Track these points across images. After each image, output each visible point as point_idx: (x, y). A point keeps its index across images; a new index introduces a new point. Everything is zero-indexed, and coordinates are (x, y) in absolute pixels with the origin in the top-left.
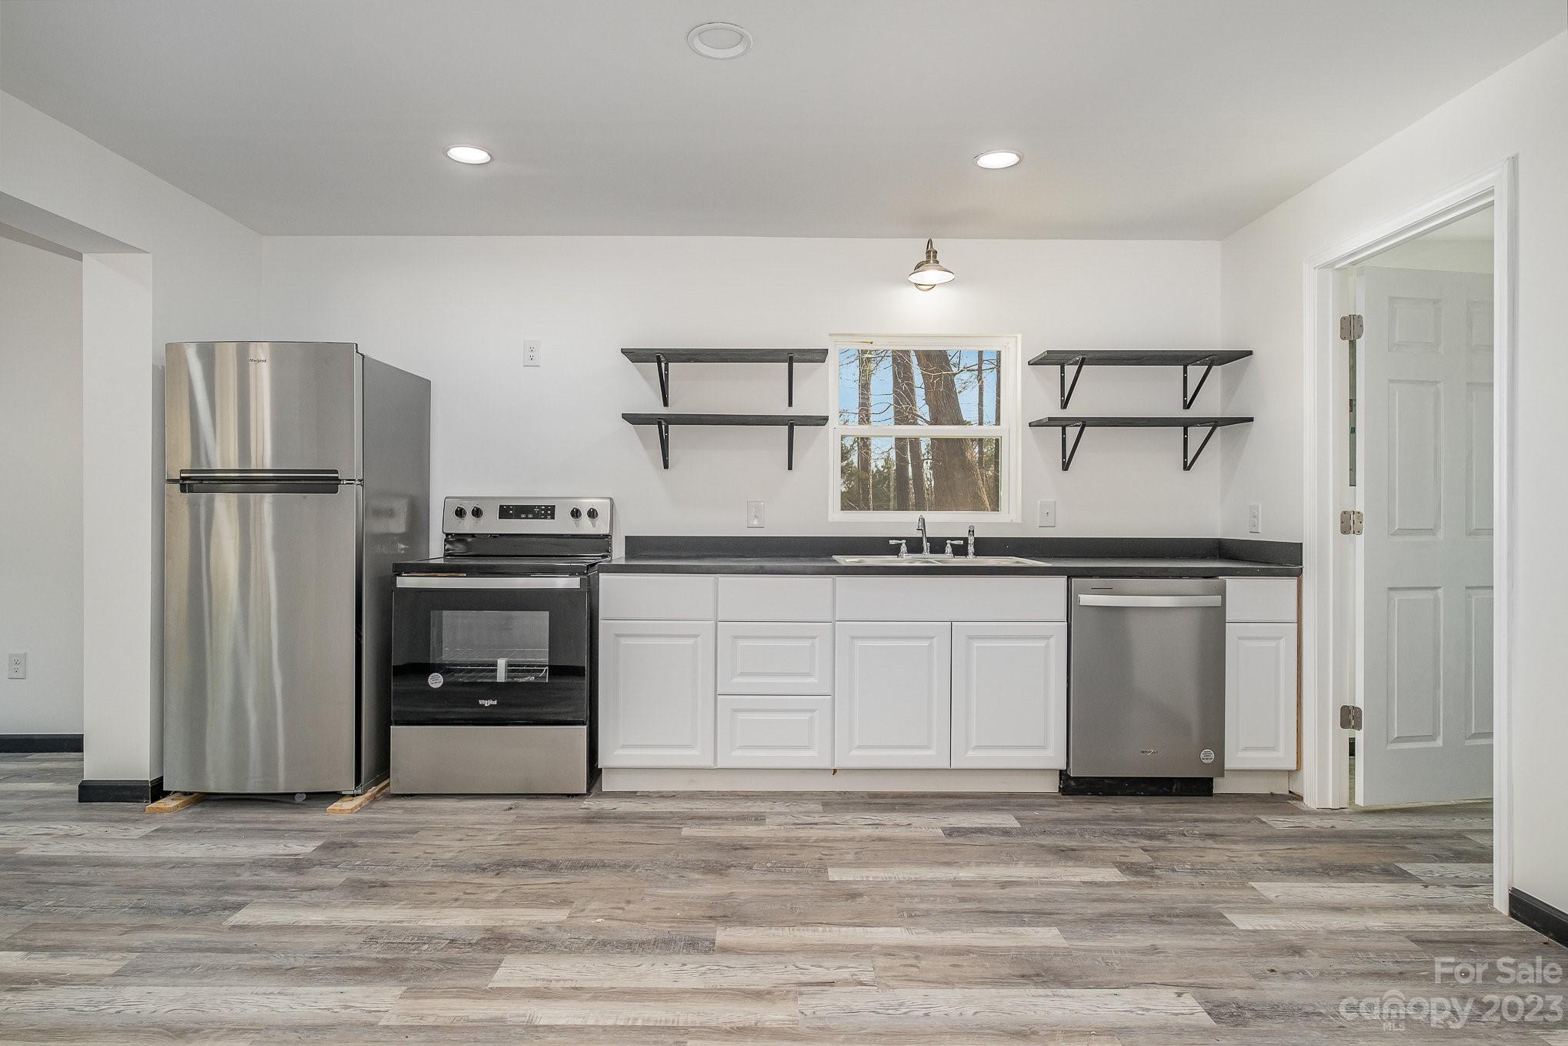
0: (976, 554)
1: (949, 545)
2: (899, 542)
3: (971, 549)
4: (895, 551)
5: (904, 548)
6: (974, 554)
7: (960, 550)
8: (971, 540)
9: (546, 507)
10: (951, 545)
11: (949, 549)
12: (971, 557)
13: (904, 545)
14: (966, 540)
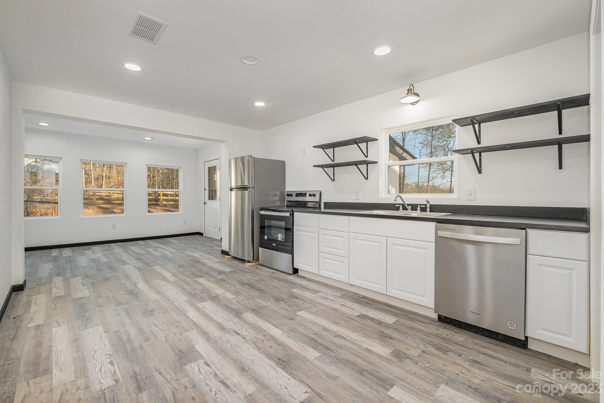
0: (431, 211)
1: (419, 207)
2: (399, 206)
3: (428, 209)
4: (398, 209)
5: (401, 208)
6: (430, 211)
7: (423, 210)
8: (428, 205)
9: (305, 193)
10: (420, 207)
11: (419, 209)
12: (428, 213)
13: (401, 207)
14: (426, 205)
